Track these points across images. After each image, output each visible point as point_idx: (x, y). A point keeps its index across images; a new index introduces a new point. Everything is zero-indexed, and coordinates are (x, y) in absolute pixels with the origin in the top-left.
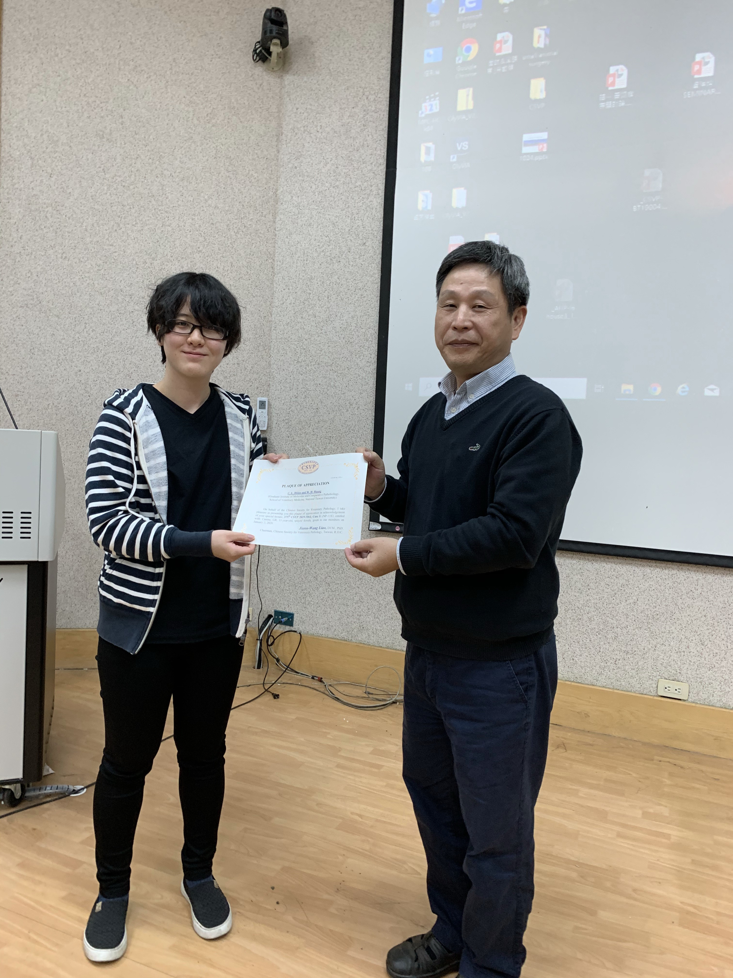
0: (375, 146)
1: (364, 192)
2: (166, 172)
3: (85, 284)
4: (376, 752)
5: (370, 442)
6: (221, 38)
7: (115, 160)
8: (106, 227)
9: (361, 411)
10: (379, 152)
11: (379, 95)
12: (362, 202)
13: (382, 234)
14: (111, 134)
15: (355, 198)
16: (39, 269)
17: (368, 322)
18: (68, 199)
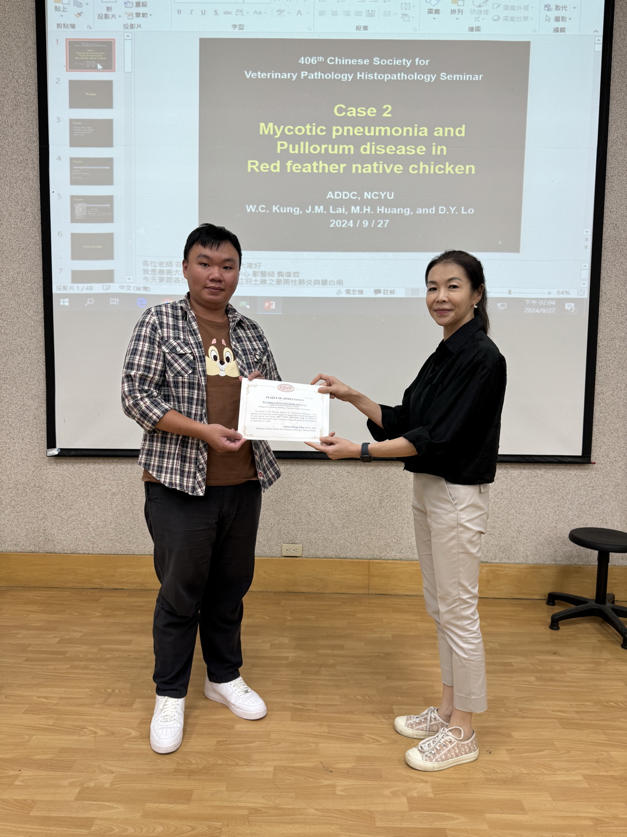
0: (28, 125)
1: (20, 165)
4: (62, 641)
5: (43, 381)
9: (33, 355)
10: (31, 131)
11: (27, 81)
12: (19, 173)
13: (40, 202)
15: (12, 169)
17: (32, 277)
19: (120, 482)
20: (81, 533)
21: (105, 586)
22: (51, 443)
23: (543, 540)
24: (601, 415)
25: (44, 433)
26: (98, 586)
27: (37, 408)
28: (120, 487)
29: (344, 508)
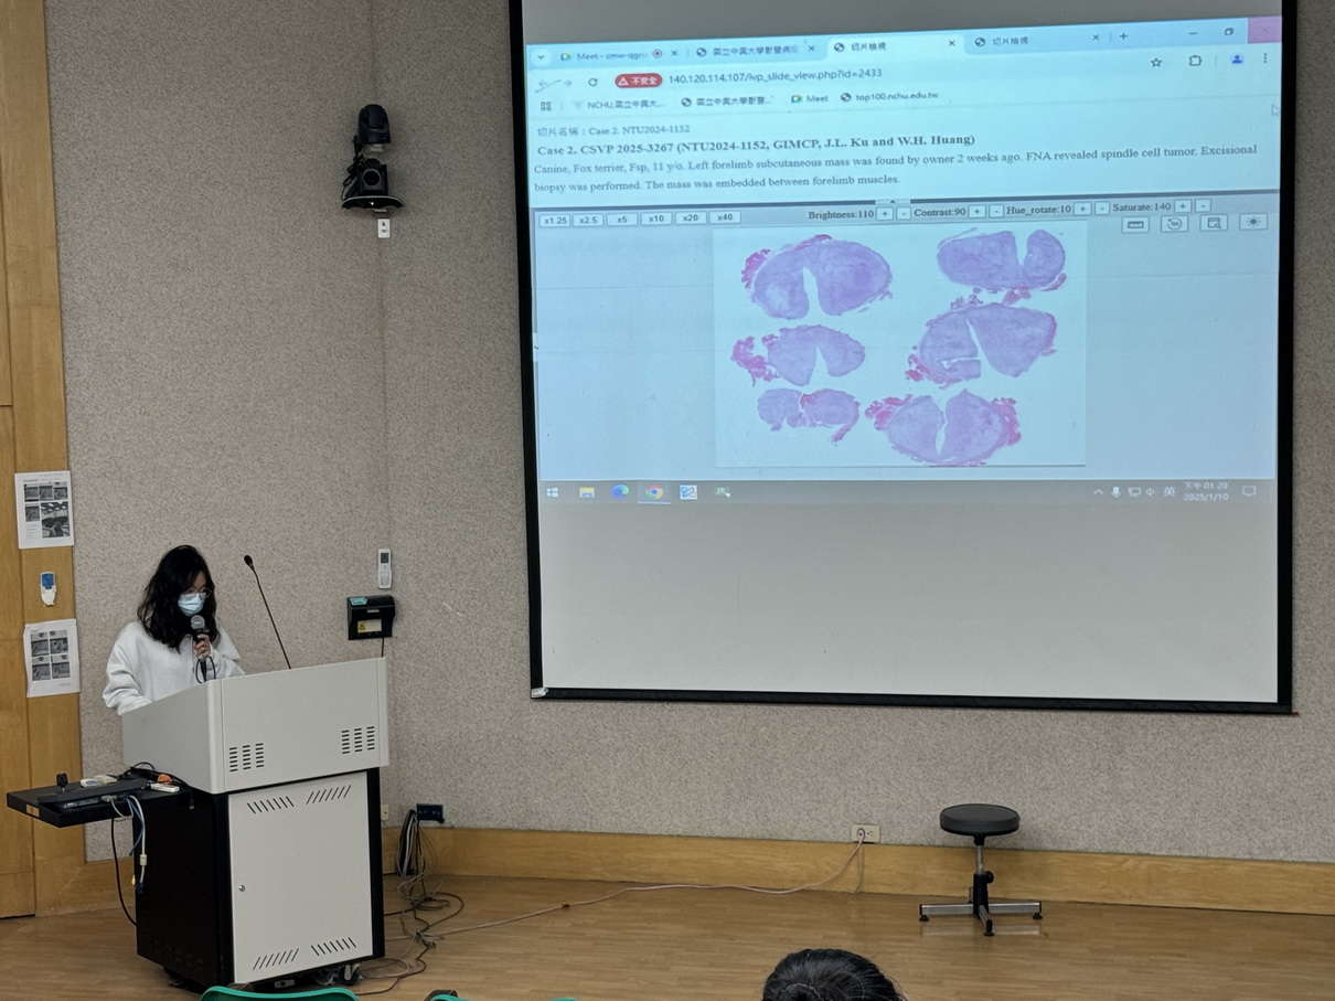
0: (502, 259)
1: (493, 310)
2: (253, 298)
3: (170, 441)
5: (524, 596)
6: (304, 130)
7: (193, 290)
8: (188, 371)
10: (509, 266)
11: (502, 203)
12: (492, 321)
14: (186, 261)
15: (482, 316)
16: (115, 430)
17: (510, 457)
18: (143, 343)
19: (626, 733)
20: (575, 803)
21: (609, 877)
22: (536, 680)
23: (1230, 823)
24: (1307, 643)
25: (526, 665)
26: (599, 878)
27: (515, 633)
28: (627, 740)
29: (938, 774)
